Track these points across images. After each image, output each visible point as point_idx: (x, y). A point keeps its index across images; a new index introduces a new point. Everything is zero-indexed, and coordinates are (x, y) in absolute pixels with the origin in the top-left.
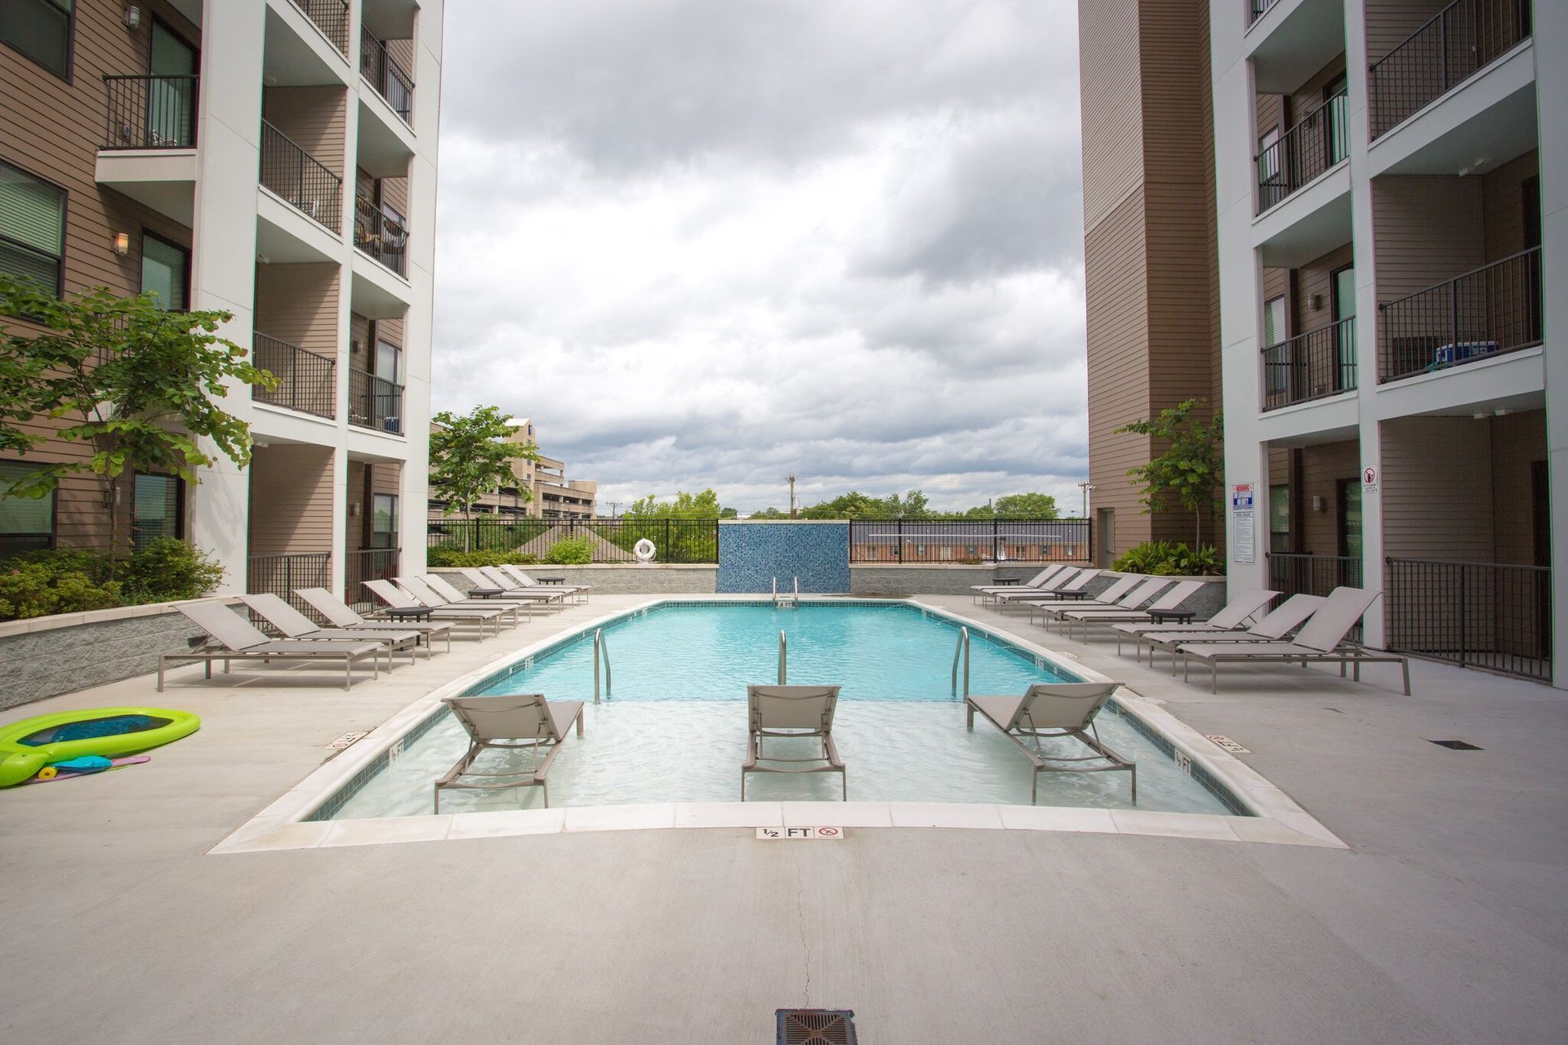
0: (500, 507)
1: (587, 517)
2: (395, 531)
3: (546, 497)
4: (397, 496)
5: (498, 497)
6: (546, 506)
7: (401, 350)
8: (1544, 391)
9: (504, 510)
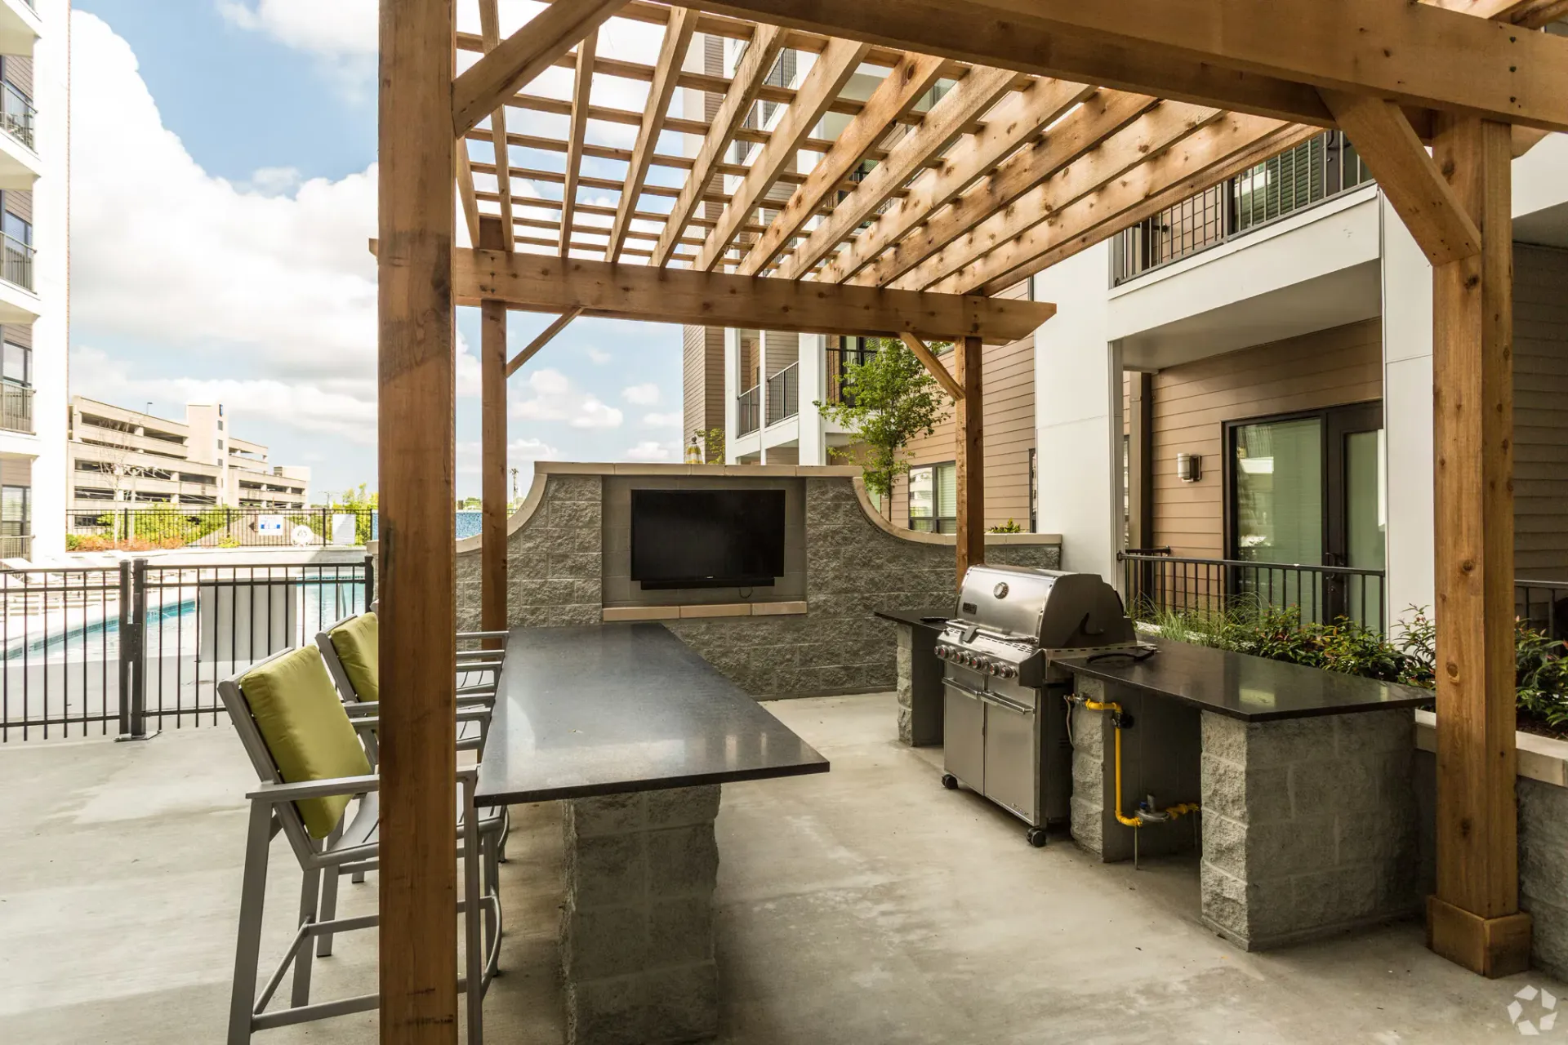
0: (181, 496)
1: (299, 506)
2: (28, 519)
3: (244, 485)
4: (29, 487)
5: (178, 484)
6: (245, 494)
7: (31, 350)
8: (798, 440)
9: (184, 499)
